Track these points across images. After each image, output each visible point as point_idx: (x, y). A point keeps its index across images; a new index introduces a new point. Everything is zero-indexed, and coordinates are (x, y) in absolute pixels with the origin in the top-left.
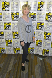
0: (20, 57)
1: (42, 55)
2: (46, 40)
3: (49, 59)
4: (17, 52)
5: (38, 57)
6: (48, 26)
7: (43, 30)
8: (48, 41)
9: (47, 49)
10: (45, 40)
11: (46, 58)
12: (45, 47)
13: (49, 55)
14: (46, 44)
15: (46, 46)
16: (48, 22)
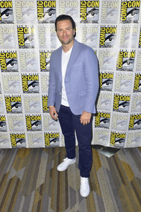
0: (60, 153)
1: (109, 145)
2: (119, 113)
3: (125, 154)
4: (52, 143)
5: (100, 152)
6: (123, 81)
7: (111, 91)
8: (122, 114)
9: (120, 132)
10: (115, 112)
11: (118, 153)
12: (116, 129)
13: (125, 145)
14: (119, 121)
15: (120, 125)
16: (122, 72)
